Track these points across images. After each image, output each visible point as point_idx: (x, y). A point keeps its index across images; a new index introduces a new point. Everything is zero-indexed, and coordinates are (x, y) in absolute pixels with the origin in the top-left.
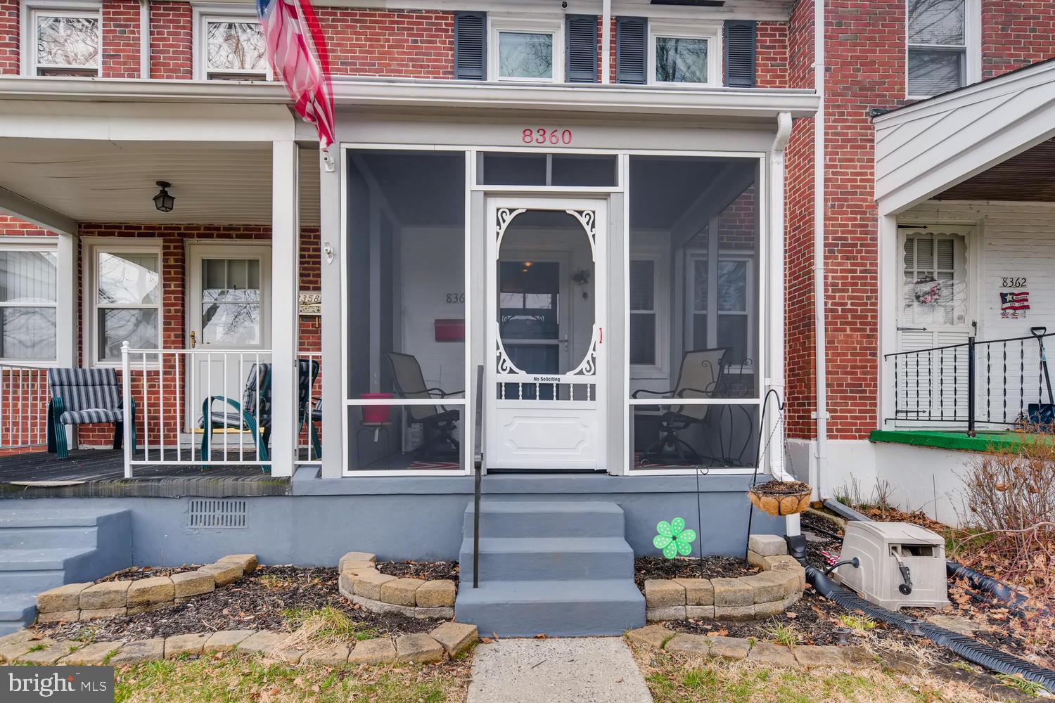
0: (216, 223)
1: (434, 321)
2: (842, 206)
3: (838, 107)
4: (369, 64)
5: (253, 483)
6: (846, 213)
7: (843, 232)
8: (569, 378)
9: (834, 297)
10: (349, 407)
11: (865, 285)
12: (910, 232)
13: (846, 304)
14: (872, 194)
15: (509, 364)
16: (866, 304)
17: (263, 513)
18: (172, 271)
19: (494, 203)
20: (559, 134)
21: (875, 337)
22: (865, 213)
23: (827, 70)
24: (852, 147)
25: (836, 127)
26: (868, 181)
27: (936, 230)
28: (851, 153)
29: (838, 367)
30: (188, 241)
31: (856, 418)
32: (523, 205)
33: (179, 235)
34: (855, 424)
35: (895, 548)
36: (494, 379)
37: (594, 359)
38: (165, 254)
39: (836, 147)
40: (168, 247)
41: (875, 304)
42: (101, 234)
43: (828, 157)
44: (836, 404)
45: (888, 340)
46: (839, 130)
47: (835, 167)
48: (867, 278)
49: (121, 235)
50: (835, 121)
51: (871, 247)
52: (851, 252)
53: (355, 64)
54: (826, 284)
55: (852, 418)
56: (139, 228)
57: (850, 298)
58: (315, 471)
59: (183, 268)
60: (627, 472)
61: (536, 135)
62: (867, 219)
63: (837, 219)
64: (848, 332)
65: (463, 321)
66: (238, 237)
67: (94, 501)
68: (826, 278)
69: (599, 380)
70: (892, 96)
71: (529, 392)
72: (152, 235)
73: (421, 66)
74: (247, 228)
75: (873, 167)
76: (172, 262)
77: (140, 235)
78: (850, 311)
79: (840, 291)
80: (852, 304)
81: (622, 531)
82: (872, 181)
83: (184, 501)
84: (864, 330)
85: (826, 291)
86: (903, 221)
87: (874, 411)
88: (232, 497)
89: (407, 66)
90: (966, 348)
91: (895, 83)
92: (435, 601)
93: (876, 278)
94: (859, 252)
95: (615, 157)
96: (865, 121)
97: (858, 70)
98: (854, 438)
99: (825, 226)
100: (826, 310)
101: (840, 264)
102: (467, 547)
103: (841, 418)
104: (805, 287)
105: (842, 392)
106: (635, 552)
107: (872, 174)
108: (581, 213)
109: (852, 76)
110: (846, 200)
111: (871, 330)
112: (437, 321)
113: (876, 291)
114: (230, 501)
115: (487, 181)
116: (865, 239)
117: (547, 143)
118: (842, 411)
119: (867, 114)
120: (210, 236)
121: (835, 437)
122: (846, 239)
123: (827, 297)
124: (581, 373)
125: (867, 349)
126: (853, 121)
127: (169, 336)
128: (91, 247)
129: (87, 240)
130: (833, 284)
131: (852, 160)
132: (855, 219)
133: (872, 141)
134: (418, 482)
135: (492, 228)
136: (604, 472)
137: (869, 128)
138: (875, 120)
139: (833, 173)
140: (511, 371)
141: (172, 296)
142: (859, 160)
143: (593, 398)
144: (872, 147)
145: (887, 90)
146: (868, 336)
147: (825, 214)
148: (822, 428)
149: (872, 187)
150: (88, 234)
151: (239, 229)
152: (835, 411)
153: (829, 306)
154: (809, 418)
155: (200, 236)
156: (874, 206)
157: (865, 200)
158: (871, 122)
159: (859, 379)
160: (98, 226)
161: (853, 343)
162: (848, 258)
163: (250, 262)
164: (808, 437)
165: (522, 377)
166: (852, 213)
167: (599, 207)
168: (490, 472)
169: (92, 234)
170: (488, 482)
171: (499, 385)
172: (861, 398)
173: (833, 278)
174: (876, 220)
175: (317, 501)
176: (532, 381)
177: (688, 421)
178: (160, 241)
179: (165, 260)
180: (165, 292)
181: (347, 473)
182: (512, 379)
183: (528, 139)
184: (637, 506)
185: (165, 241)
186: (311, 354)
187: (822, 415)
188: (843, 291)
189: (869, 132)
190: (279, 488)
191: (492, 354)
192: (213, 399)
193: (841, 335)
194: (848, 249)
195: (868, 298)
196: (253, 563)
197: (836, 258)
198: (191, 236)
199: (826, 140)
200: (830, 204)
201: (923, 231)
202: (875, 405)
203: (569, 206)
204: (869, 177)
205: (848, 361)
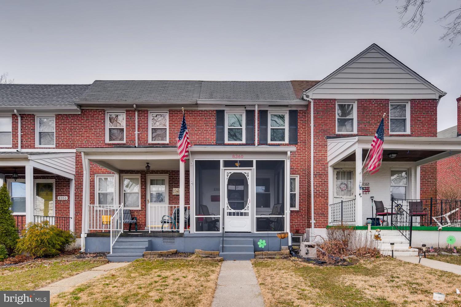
0: (154, 170)
1: (210, 196)
2: (318, 164)
3: (317, 136)
4: (194, 125)
5: (176, 234)
6: (320, 165)
7: (319, 171)
8: (243, 211)
9: (316, 189)
10: (196, 218)
11: (325, 185)
12: (338, 170)
13: (320, 191)
14: (327, 160)
15: (230, 208)
16: (325, 191)
17: (178, 240)
18: (143, 183)
19: (226, 171)
20: (240, 156)
21: (328, 200)
22: (325, 165)
23: (314, 126)
24: (321, 147)
25: (317, 142)
26: (325, 156)
27: (345, 170)
28: (321, 149)
29: (318, 208)
30: (147, 174)
31: (323, 222)
32: (233, 172)
33: (145, 173)
34: (322, 224)
35: (307, 246)
36: (226, 211)
37: (248, 207)
38: (141, 178)
39: (317, 147)
40: (142, 176)
41: (328, 191)
42: (125, 173)
43: (315, 150)
44: (317, 218)
45: (331, 201)
46: (318, 143)
47: (317, 153)
48: (326, 183)
49: (130, 173)
50: (317, 140)
51: (327, 175)
52: (321, 176)
53: (190, 125)
54: (314, 185)
55: (321, 222)
56: (135, 171)
57: (321, 189)
58: (189, 232)
59: (146, 182)
60: (255, 232)
61: (235, 156)
62: (325, 167)
63: (317, 167)
64: (320, 198)
65: (220, 196)
66: (160, 173)
67: (144, 238)
68: (314, 183)
69: (249, 211)
70: (332, 133)
71: (234, 214)
72: (138, 173)
73: (207, 125)
74: (162, 171)
75: (327, 153)
76: (143, 180)
77: (135, 173)
78: (321, 192)
79: (318, 187)
80: (321, 191)
81: (253, 244)
82: (327, 156)
83: (162, 238)
84: (325, 198)
85: (314, 187)
86: (335, 167)
87: (327, 220)
88: (172, 237)
89: (204, 125)
90: (341, 203)
91: (333, 129)
92: (215, 254)
93: (328, 183)
94: (323, 176)
95: (253, 160)
96: (325, 140)
97: (323, 126)
98: (322, 228)
99: (314, 169)
100: (314, 192)
101: (318, 180)
102: (221, 246)
103: (318, 222)
104: (309, 186)
105: (319, 215)
106: (254, 247)
107: (327, 155)
108: (245, 173)
109: (321, 127)
110: (320, 162)
111: (327, 198)
112: (212, 196)
113: (328, 187)
114: (171, 238)
115: (225, 167)
116: (325, 173)
117: (238, 158)
118: (319, 220)
119: (325, 138)
120: (153, 173)
121: (317, 228)
122: (320, 173)
123: (314, 189)
124: (245, 210)
125: (325, 203)
126: (321, 140)
127: (142, 201)
128: (122, 176)
129: (122, 175)
130: (316, 185)
131: (321, 151)
132: (322, 167)
133: (327, 145)
134: (210, 234)
135: (226, 177)
136: (250, 232)
137: (326, 142)
138: (327, 140)
139: (316, 155)
140: (230, 209)
141: (143, 190)
142: (323, 151)
143: (248, 215)
144: (327, 147)
145: (331, 131)
146: (326, 200)
147: (314, 166)
148: (313, 225)
149: (327, 158)
150: (122, 173)
151: (160, 171)
152: (317, 220)
153: (315, 191)
154: (310, 222)
155: (150, 173)
156: (327, 163)
157: (325, 162)
158: (326, 140)
159: (323, 211)
160: (124, 171)
161: (321, 201)
162: (320, 178)
163: (162, 180)
164: (309, 228)
165: (233, 211)
166: (321, 165)
167: (249, 172)
168: (226, 232)
169: (123, 173)
170: (225, 235)
171: (227, 212)
172: (324, 217)
173: (316, 183)
174: (328, 167)
175: (189, 238)
176: (235, 212)
177: (272, 222)
178: (140, 175)
179: (141, 180)
180: (141, 189)
181: (195, 232)
182: (230, 211)
183: (234, 157)
184: (256, 239)
185: (141, 175)
186: (187, 206)
187: (313, 221)
188: (319, 187)
189: (326, 143)
190: (181, 235)
191: (226, 205)
192: (164, 216)
193: (318, 199)
194: (320, 175)
195: (326, 189)
196: (177, 251)
197: (317, 178)
198: (148, 173)
199: (314, 146)
200: (315, 163)
201: (342, 170)
202: (328, 219)
203: (243, 172)
204: (326, 155)
205: (320, 206)
